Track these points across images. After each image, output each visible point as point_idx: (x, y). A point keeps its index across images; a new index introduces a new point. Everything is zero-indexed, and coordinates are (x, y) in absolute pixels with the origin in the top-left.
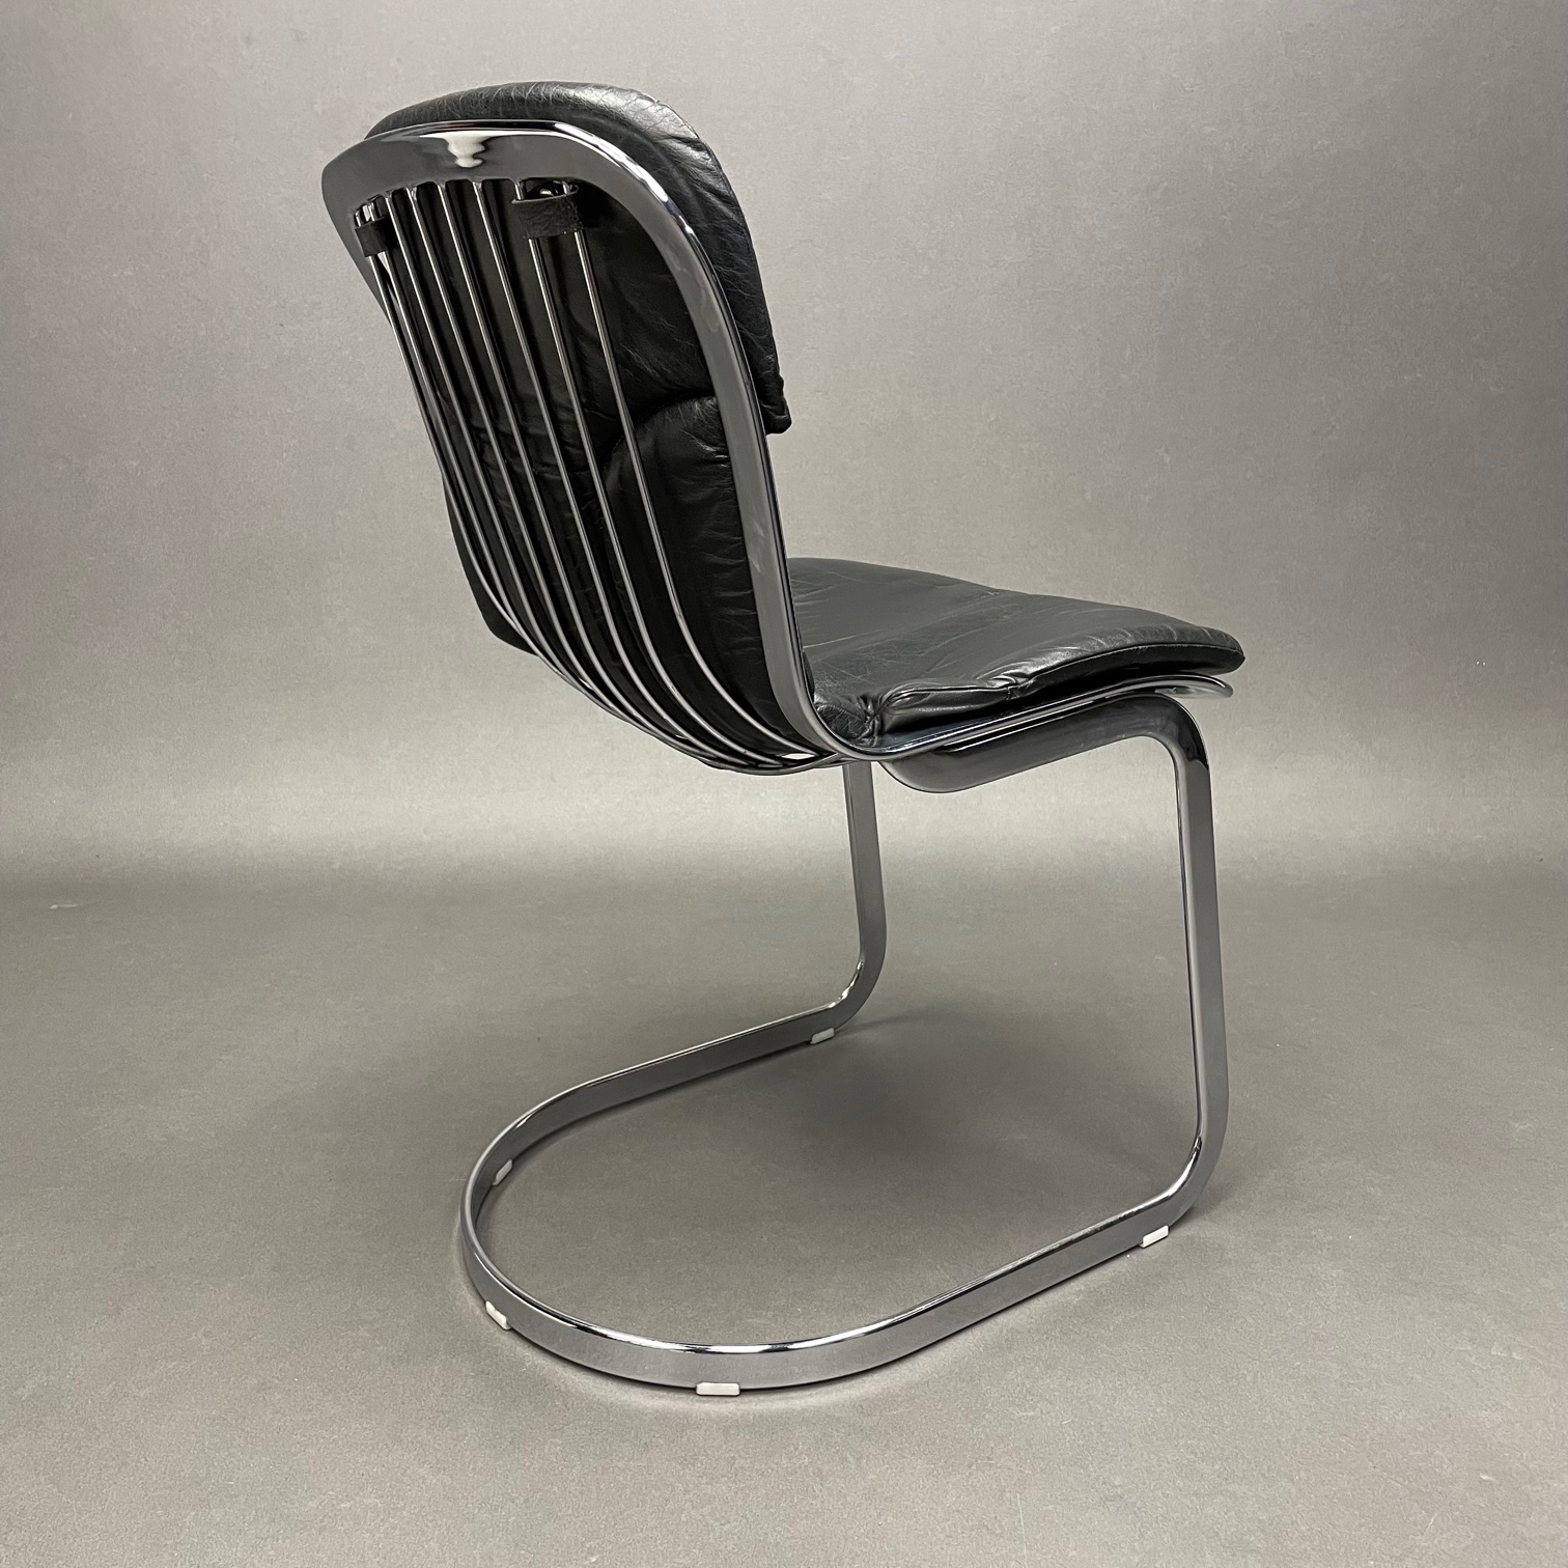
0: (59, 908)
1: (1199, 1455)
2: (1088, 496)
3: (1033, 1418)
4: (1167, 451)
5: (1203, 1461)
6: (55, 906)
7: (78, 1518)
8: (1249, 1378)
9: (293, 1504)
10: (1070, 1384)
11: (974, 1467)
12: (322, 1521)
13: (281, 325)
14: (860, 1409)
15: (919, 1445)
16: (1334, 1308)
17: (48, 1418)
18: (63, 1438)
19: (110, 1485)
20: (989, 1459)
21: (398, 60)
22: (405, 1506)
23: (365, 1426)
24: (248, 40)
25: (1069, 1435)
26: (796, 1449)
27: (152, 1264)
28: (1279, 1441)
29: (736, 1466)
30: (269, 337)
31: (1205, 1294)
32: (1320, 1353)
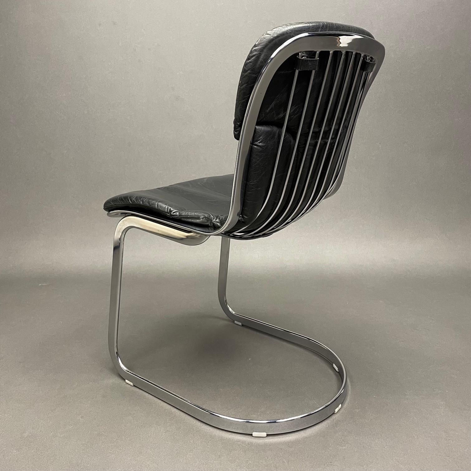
1: (400, 462)
2: (355, 157)
3: (345, 449)
4: (380, 144)
5: (401, 465)
6: (40, 285)
8: (415, 437)
10: (356, 438)
11: (326, 465)
13: (109, 110)
14: (288, 445)
15: (308, 458)
16: (442, 414)
18: (37, 450)
19: (51, 465)
20: (331, 463)
21: (144, 30)
23: (130, 447)
24: (100, 25)
25: (357, 455)
26: (268, 458)
27: (66, 395)
28: (426, 458)
29: (249, 463)
30: (106, 113)
31: (400, 409)
32: (439, 429)
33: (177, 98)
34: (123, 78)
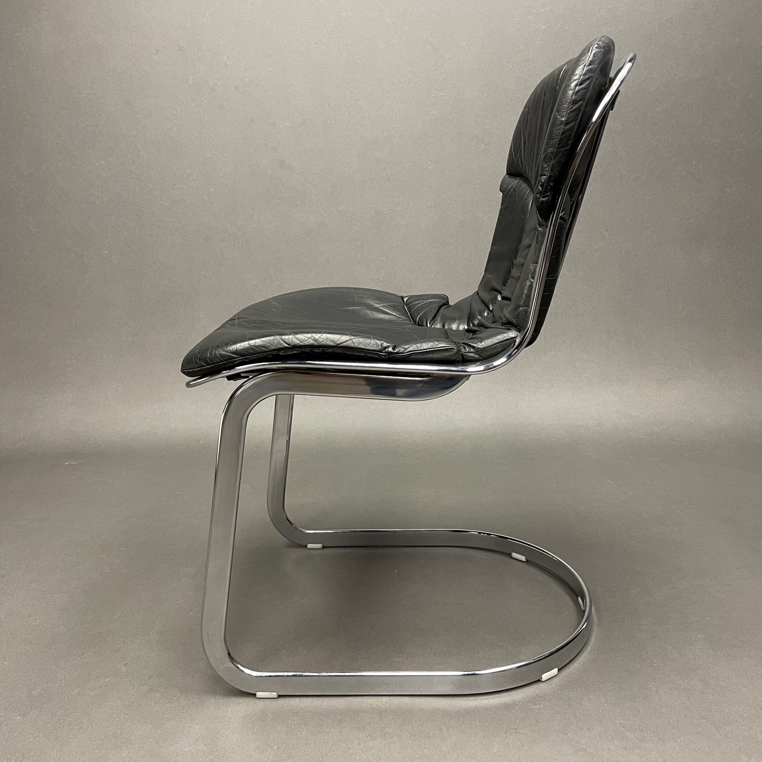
0: (69, 464)
1: (627, 728)
5: (629, 732)
6: (67, 463)
7: (57, 754)
9: (162, 748)
11: (508, 733)
12: (176, 757)
17: (46, 705)
18: (52, 715)
19: (73, 738)
20: (516, 729)
22: (217, 750)
24: (157, 51)
28: (669, 722)
30: (169, 190)
31: (631, 647)
32: (692, 677)
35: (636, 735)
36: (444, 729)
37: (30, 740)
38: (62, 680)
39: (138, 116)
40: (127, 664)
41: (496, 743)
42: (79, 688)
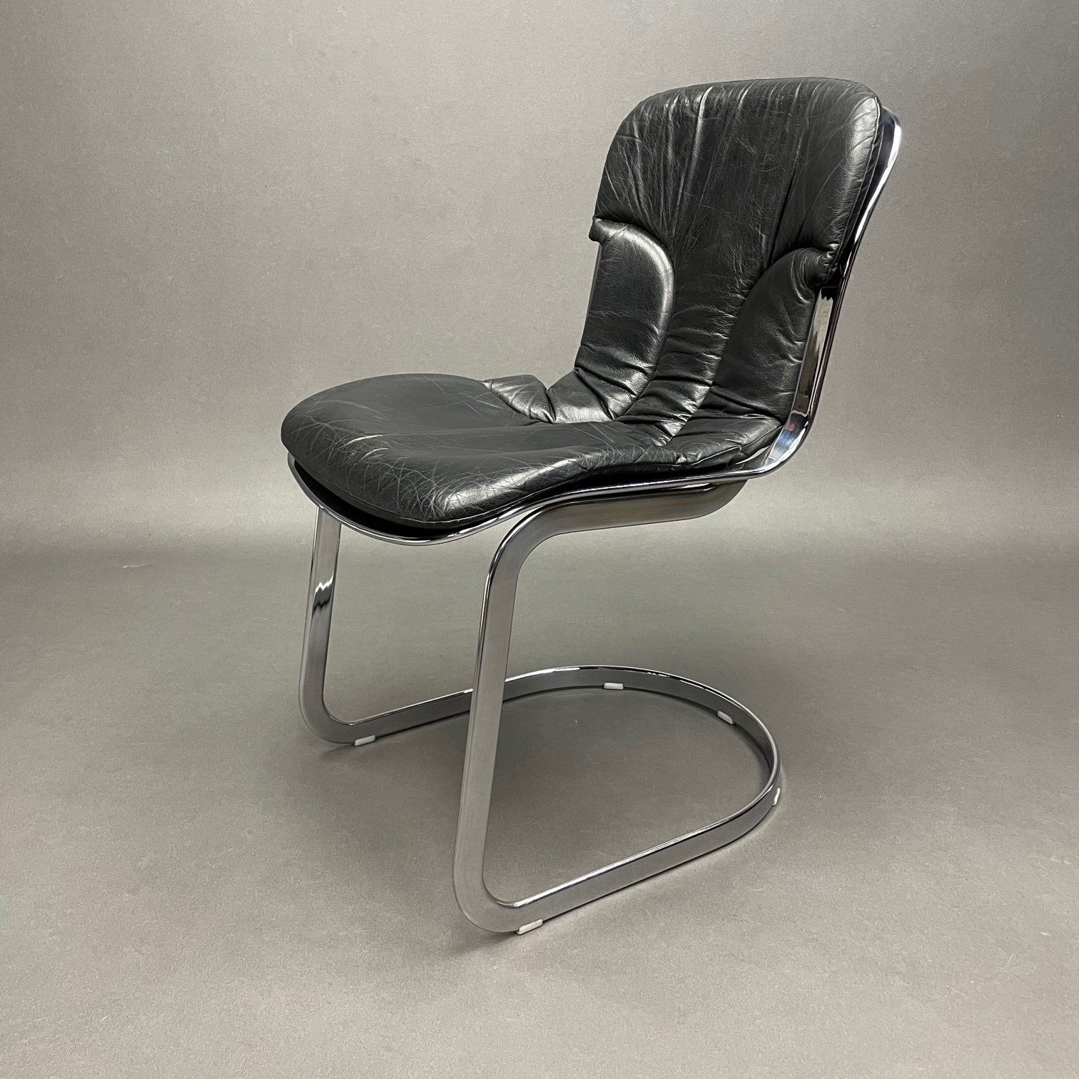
0: (128, 568)
1: (865, 916)
3: (761, 893)
5: (867, 920)
6: (125, 567)
10: (784, 873)
11: (725, 920)
15: (691, 907)
20: (734, 916)
31: (869, 821)
32: (942, 858)
33: (415, 164)
34: (297, 116)
35: (876, 924)
36: (648, 913)
37: (146, 921)
38: (172, 850)
39: (217, 86)
40: (252, 830)
41: (711, 931)
42: (196, 860)
